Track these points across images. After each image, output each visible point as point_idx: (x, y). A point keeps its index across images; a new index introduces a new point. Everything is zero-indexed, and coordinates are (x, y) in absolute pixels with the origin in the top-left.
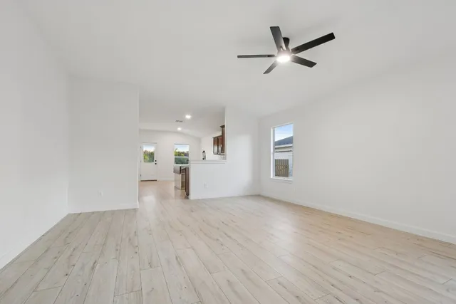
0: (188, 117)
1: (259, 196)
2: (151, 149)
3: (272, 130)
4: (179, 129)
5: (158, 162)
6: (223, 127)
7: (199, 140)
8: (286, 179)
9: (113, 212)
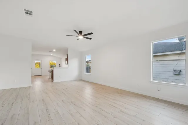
0: (54, 50)
1: (81, 80)
2: (39, 62)
3: (85, 57)
4: (52, 54)
5: (42, 68)
6: (67, 55)
7: (61, 59)
8: (89, 74)
9: (20, 88)
